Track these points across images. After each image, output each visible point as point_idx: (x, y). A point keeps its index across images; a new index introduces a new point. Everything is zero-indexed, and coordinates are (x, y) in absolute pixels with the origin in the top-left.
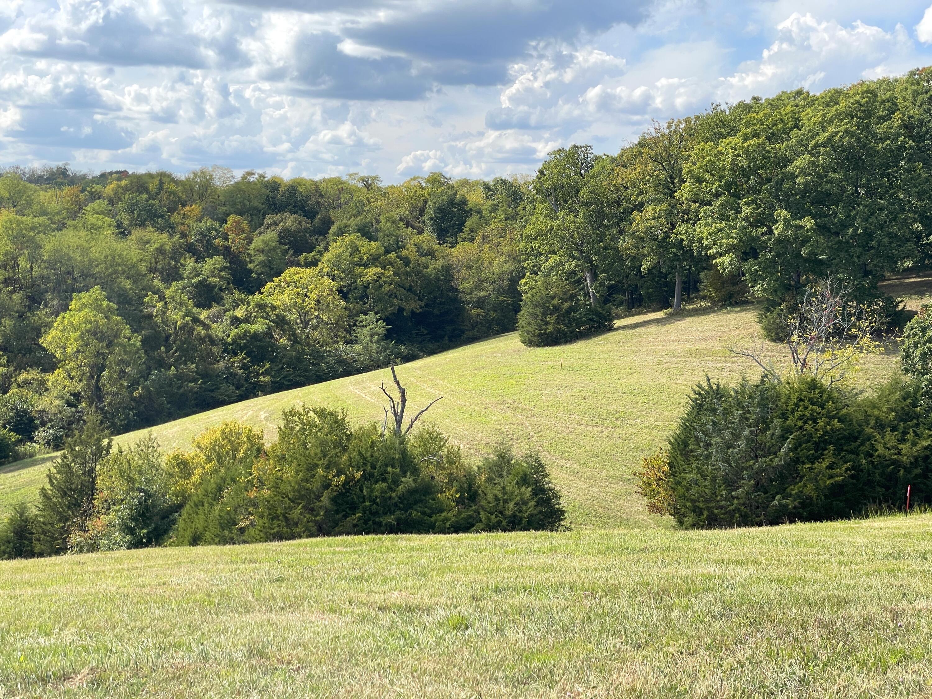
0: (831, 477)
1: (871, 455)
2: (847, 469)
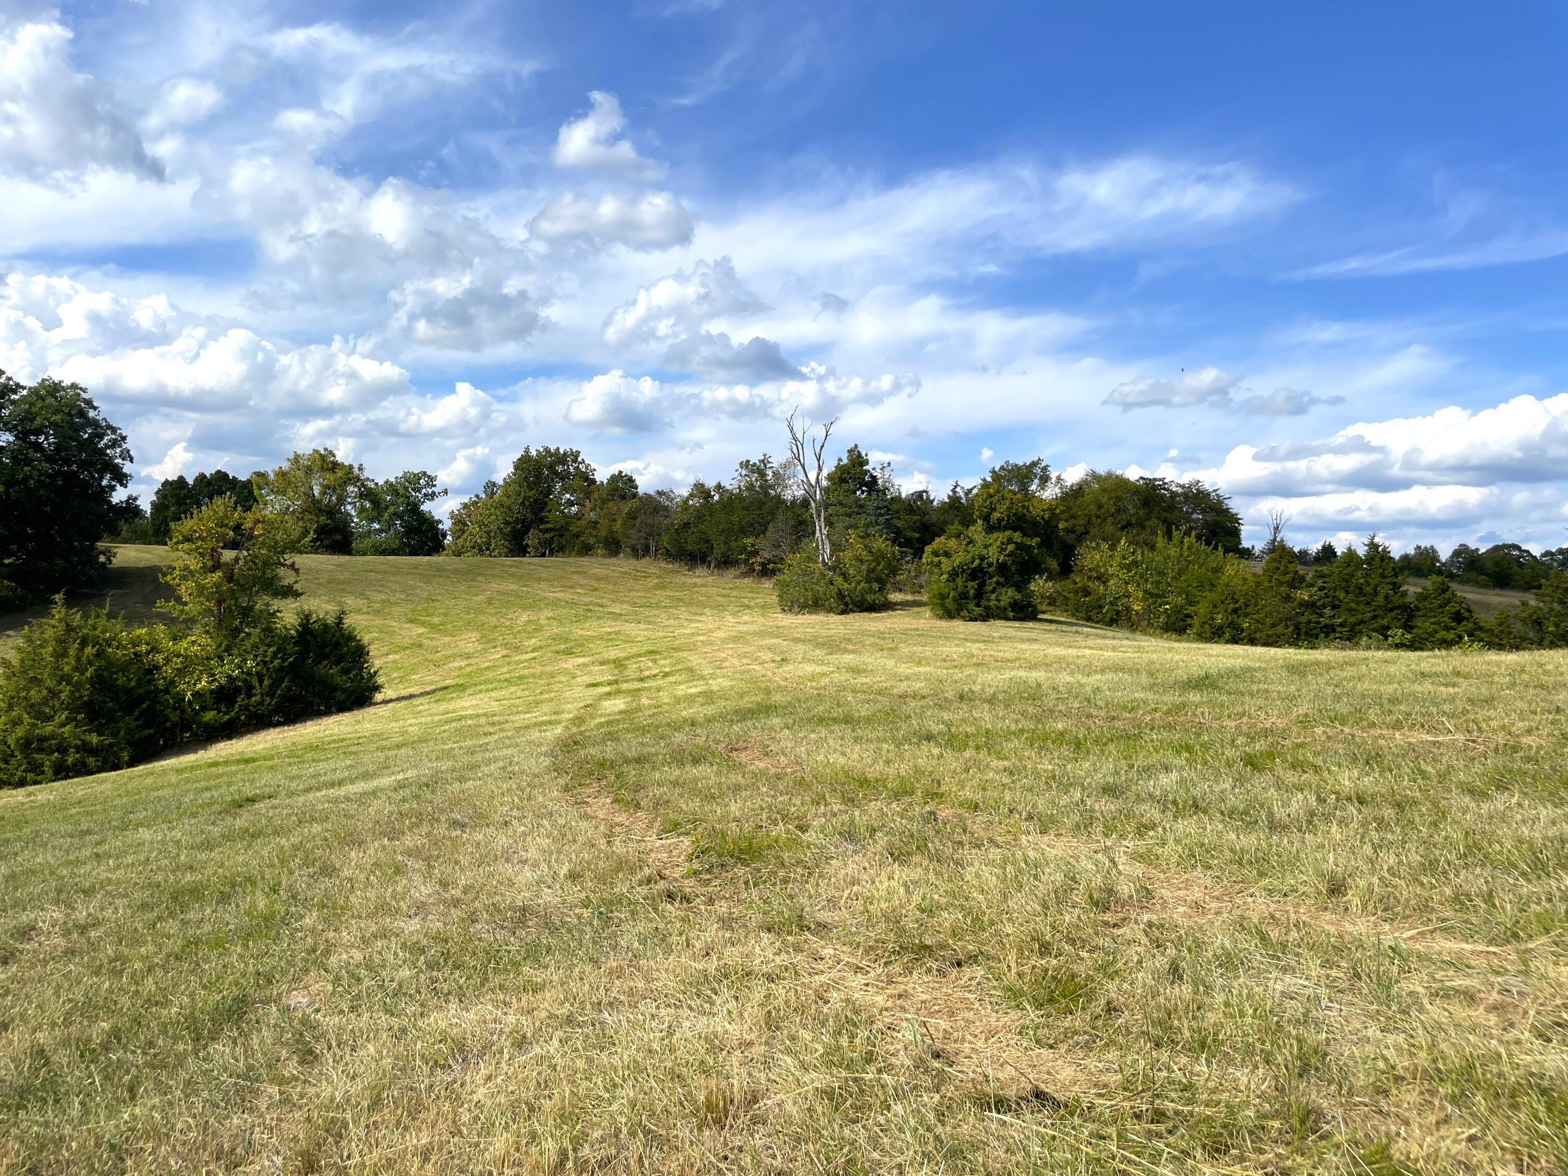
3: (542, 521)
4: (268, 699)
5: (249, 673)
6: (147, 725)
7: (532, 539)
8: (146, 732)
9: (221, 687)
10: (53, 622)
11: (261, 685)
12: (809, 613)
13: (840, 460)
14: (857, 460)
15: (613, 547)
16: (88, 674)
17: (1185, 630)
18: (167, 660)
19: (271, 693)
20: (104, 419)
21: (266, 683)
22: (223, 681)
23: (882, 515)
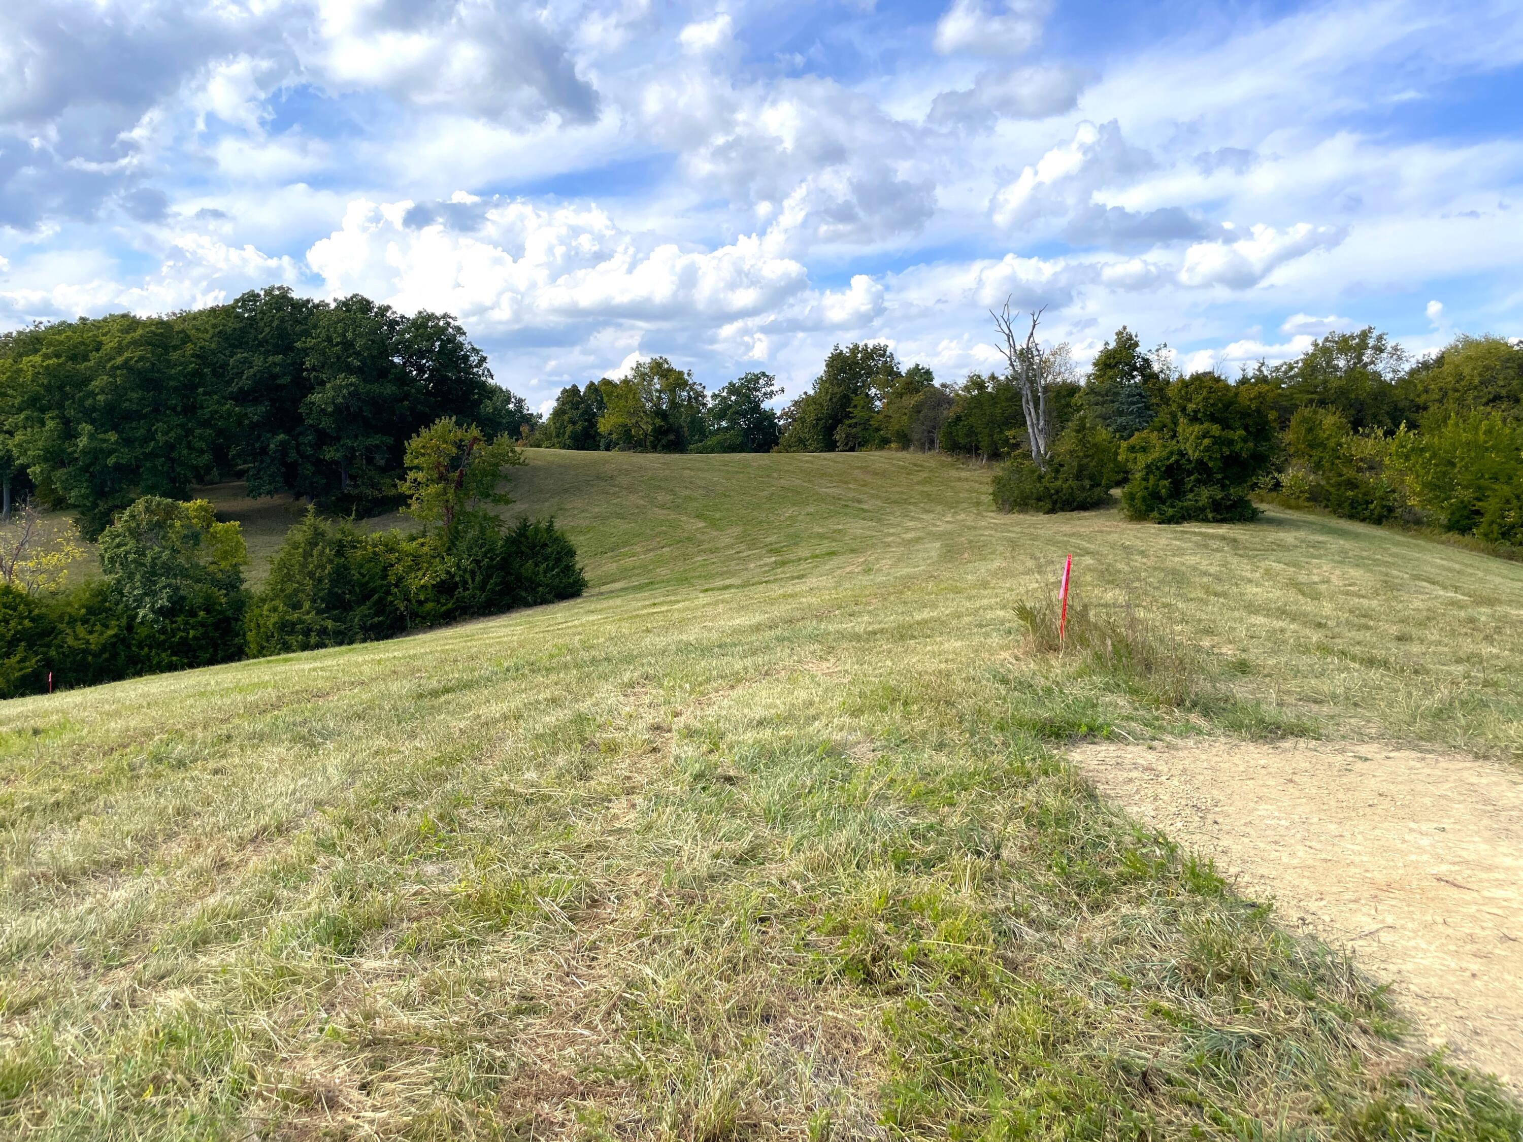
0: (21, 669)
1: (62, 647)
2: (37, 661)
3: (848, 416)
4: (478, 593)
5: (465, 570)
6: (377, 614)
7: (839, 435)
8: (376, 619)
9: (443, 582)
10: (305, 528)
11: (473, 580)
12: (1020, 512)
13: (1107, 343)
14: (1127, 343)
15: (905, 441)
16: (327, 572)
17: (1470, 529)
18: (399, 560)
19: (482, 588)
20: (470, 343)
21: (477, 579)
22: (444, 576)
23: (1133, 403)
